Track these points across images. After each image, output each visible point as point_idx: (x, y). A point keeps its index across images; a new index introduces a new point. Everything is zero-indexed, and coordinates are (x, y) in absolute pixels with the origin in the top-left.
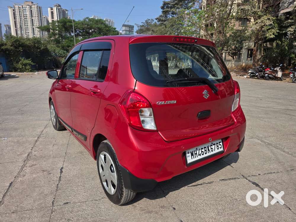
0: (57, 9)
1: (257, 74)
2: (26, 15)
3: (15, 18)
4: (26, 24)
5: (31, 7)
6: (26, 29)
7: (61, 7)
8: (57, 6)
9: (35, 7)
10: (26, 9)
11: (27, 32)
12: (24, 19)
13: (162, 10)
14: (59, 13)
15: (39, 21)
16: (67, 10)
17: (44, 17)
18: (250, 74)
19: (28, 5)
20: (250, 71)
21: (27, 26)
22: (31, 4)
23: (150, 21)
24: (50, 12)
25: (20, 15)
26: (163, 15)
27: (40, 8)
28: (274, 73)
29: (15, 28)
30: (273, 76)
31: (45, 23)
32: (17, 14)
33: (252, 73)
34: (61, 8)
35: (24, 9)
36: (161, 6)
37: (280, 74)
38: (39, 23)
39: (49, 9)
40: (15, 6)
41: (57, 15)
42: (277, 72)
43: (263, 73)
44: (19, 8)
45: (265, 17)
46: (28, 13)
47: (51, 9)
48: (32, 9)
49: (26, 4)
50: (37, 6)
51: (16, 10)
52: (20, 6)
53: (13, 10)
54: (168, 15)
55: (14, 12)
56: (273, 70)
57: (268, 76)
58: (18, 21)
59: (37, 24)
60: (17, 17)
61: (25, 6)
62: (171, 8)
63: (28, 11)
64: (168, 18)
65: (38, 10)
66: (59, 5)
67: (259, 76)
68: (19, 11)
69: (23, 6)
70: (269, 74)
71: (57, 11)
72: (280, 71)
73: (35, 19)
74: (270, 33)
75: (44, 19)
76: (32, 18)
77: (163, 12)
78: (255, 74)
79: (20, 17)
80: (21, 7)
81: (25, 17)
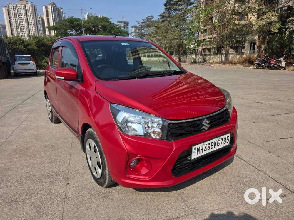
0: (51, 7)
1: (263, 65)
2: (21, 14)
3: (9, 18)
4: (21, 23)
5: (26, 6)
6: (22, 28)
7: (55, 5)
8: (51, 4)
9: (29, 6)
10: (20, 8)
11: (22, 32)
12: (19, 18)
13: (165, 7)
14: (54, 11)
15: (34, 20)
16: (61, 8)
17: (39, 16)
18: (256, 65)
19: (23, 4)
20: (256, 62)
21: (22, 25)
22: (25, 3)
23: (150, 18)
24: (45, 11)
25: (14, 14)
26: (166, 12)
27: (34, 6)
28: (279, 63)
29: (10, 28)
30: (278, 65)
31: (40, 22)
32: (11, 13)
33: (258, 64)
34: (56, 7)
35: (18, 8)
36: (164, 3)
37: (283, 64)
38: (34, 22)
39: (44, 8)
40: (10, 5)
41: (52, 13)
42: (281, 62)
43: (269, 64)
44: (13, 7)
45: (270, 14)
46: (23, 12)
47: (45, 7)
48: (26, 8)
49: (21, 3)
50: (32, 5)
51: (11, 9)
52: (14, 6)
53: (8, 9)
54: (171, 12)
55: (8, 11)
56: (277, 60)
57: (273, 66)
58: (13, 20)
59: (32, 23)
60: (12, 17)
61: (20, 5)
62: (174, 4)
63: (23, 10)
64: (171, 14)
65: (33, 9)
66: (53, 3)
67: (264, 66)
68: (14, 11)
69: (18, 5)
70: (274, 64)
71: (52, 9)
72: (284, 61)
73: (30, 18)
74: (275, 28)
75: (39, 18)
76: (27, 17)
77: (166, 9)
78: (261, 64)
79: (15, 16)
80: (16, 6)
81: (20, 16)
